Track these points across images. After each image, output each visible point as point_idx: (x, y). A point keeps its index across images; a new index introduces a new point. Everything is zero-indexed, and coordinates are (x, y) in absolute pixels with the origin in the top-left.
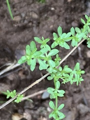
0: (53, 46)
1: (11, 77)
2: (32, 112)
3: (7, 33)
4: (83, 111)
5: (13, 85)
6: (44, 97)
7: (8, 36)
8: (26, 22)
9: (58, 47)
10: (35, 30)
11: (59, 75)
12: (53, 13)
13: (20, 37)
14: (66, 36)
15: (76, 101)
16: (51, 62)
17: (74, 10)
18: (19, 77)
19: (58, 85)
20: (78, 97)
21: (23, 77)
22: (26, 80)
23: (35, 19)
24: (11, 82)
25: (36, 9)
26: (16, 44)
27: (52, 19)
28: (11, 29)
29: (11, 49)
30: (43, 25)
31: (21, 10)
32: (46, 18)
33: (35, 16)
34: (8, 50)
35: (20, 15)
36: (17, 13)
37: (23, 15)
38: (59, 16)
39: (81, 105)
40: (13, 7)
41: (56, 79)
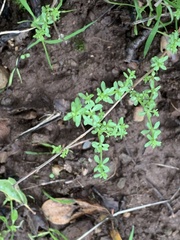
0: (97, 101)
1: (50, 128)
2: (73, 163)
3: (45, 82)
4: (125, 161)
5: (52, 136)
6: (84, 147)
7: (46, 85)
8: (64, 70)
9: (102, 102)
10: (74, 78)
11: (103, 130)
12: (93, 61)
13: (58, 85)
14: (110, 91)
15: (118, 151)
16: (95, 117)
17: (114, 57)
18: (59, 127)
19: (102, 138)
20: (120, 147)
21: (62, 127)
22: (65, 130)
23: (74, 67)
24: (50, 132)
25: (74, 57)
26: (54, 93)
27: (91, 67)
28: (49, 77)
29: (49, 98)
30: (83, 74)
31: (59, 58)
32: (86, 66)
33: (74, 64)
34: (46, 99)
35: (58, 62)
36: (55, 61)
37: (62, 63)
38: (99, 63)
39: (124, 155)
40: (51, 55)
41: (100, 133)
